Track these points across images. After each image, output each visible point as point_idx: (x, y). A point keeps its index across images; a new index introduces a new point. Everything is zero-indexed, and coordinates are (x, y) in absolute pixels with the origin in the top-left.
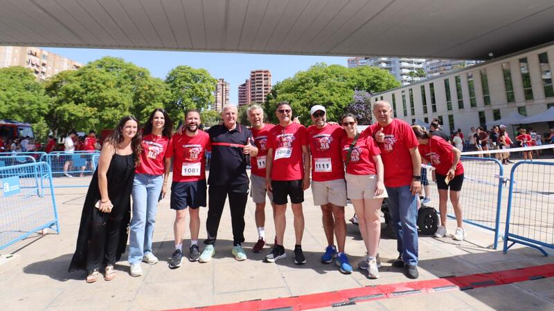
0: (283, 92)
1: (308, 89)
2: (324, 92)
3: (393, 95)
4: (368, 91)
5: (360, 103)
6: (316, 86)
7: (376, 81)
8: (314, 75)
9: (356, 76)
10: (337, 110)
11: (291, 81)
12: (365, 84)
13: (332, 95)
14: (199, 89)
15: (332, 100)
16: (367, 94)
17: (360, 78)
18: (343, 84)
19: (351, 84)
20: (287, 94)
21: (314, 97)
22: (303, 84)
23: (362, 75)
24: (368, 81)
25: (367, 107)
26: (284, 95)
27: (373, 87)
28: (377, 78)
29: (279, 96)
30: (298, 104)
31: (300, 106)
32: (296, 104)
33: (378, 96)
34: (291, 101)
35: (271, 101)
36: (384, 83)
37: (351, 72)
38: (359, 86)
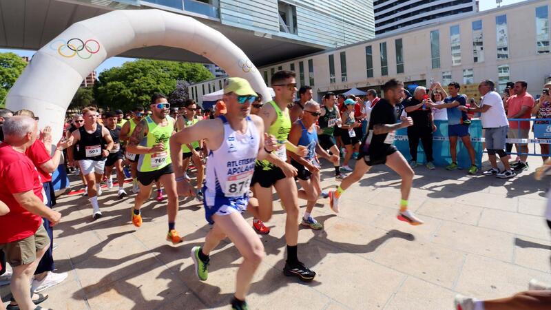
0: (112, 80)
1: (136, 78)
2: (152, 82)
3: (203, 86)
4: (187, 80)
5: (181, 90)
6: (145, 75)
7: (193, 73)
8: (141, 66)
9: (178, 68)
11: (120, 70)
12: (185, 75)
13: (158, 84)
14: (10, 75)
15: (159, 88)
16: (186, 83)
17: (181, 70)
18: (167, 75)
19: (174, 75)
20: (118, 83)
21: (143, 85)
22: (131, 74)
23: (183, 67)
24: (187, 72)
25: (187, 92)
26: (114, 83)
27: (191, 77)
28: (194, 70)
29: (109, 84)
30: (129, 91)
31: (130, 93)
32: (127, 91)
33: (194, 86)
34: (121, 89)
35: (100, 88)
36: (199, 75)
37: (174, 64)
38: (181, 76)
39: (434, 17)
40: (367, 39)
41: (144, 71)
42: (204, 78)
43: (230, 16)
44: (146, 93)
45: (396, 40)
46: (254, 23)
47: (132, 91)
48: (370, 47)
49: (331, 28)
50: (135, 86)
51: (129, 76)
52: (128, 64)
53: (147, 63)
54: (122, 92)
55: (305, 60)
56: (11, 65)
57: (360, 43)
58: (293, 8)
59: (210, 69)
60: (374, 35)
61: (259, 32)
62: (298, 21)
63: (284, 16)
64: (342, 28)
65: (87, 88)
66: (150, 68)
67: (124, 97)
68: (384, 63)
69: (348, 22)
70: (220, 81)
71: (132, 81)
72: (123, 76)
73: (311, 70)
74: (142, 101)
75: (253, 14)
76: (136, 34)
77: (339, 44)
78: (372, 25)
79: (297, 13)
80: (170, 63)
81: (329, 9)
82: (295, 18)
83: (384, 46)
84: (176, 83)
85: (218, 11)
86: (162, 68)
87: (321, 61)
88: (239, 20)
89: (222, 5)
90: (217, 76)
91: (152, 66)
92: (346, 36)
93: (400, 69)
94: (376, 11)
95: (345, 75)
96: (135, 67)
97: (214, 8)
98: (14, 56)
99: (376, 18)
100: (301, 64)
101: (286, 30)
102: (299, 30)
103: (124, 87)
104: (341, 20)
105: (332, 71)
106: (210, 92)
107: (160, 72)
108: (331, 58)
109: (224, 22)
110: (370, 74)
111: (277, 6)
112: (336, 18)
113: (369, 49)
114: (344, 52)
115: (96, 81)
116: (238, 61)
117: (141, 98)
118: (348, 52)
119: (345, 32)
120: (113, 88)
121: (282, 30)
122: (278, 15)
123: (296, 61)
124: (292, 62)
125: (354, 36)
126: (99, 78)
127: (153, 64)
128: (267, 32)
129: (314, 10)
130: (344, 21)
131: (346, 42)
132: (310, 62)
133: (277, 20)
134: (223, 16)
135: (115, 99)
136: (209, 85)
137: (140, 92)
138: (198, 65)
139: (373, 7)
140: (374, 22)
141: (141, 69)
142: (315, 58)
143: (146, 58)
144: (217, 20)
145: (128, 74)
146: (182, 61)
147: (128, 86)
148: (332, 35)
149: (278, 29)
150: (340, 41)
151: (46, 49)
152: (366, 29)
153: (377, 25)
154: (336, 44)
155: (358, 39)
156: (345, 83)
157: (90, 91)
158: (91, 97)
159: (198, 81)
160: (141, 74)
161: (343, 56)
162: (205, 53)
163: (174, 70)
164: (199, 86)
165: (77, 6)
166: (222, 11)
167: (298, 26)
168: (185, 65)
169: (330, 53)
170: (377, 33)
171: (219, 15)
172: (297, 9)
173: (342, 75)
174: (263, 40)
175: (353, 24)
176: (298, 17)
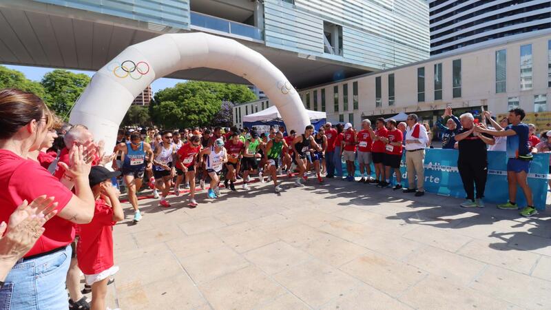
0: (165, 100)
1: (186, 98)
2: (200, 102)
3: (247, 107)
4: (232, 101)
5: (226, 111)
6: (194, 96)
7: (238, 94)
8: (191, 87)
9: (224, 90)
10: (209, 116)
11: (172, 91)
12: (230, 96)
13: (205, 104)
16: (231, 104)
17: (227, 91)
18: (214, 95)
19: (220, 96)
20: (170, 102)
21: (192, 105)
22: (182, 94)
23: (228, 89)
24: (232, 93)
25: (231, 113)
26: (167, 103)
27: (236, 98)
28: (239, 92)
29: (163, 103)
30: (179, 110)
31: (180, 112)
32: (177, 111)
33: (238, 107)
34: (173, 108)
35: (155, 107)
36: (243, 96)
37: (220, 86)
38: (226, 97)
39: (502, 35)
40: (420, 60)
41: (194, 91)
42: (248, 99)
43: (274, 39)
44: (194, 112)
45: (454, 61)
46: (297, 45)
47: (181, 111)
48: (423, 68)
49: (380, 48)
50: (184, 105)
51: (180, 96)
52: (179, 85)
53: (196, 84)
54: (173, 111)
55: (350, 83)
56: (82, 84)
57: (412, 64)
58: (340, 28)
59: (254, 90)
60: (429, 56)
61: (303, 54)
62: (344, 42)
63: (329, 37)
64: (393, 48)
65: (144, 107)
66: (199, 89)
67: (175, 116)
68: (438, 86)
69: (399, 42)
70: (263, 103)
71: (183, 101)
72: (175, 96)
73: (356, 92)
74: (190, 120)
75: (297, 35)
76: (182, 56)
77: (387, 65)
78: (426, 44)
79: (344, 33)
80: (217, 84)
81: (378, 29)
82: (341, 39)
83: (439, 69)
84: (221, 104)
85: (263, 33)
86: (209, 89)
87: (367, 83)
88: (283, 42)
89: (267, 27)
90: (261, 98)
91: (201, 87)
92: (396, 57)
93: (457, 93)
94: (432, 30)
95: (393, 98)
96: (186, 88)
97: (259, 30)
98: (85, 76)
99: (432, 37)
100: (345, 87)
101: (331, 50)
102: (344, 51)
103: (176, 107)
104: (391, 39)
105: (378, 95)
106: (253, 113)
107: (208, 93)
108: (378, 80)
109: (268, 44)
110: (421, 98)
111: (322, 27)
112: (386, 38)
113: (421, 71)
114: (393, 74)
115: (152, 100)
116: (278, 83)
117: (189, 117)
118: (397, 74)
119: (396, 53)
120: (166, 107)
121: (326, 51)
122: (323, 36)
123: (340, 83)
124: (335, 85)
125: (405, 56)
126: (155, 97)
127: (202, 86)
128: (310, 53)
129: (362, 29)
130: (394, 40)
131: (396, 64)
132: (355, 84)
133: (322, 41)
134: (267, 38)
135: (167, 117)
136: (252, 107)
137: (189, 112)
138: (242, 86)
139: (428, 25)
140: (430, 42)
141: (190, 90)
142: (361, 80)
143: (195, 80)
144: (262, 42)
145: (179, 95)
146: (228, 83)
147: (179, 106)
148: (380, 56)
149: (323, 51)
150: (389, 62)
151: (104, 71)
152: (420, 49)
153: (432, 45)
154: (384, 65)
155: (410, 60)
156: (391, 107)
157: (147, 109)
158: (147, 115)
159: (243, 102)
160: (190, 95)
161: (391, 79)
162: (245, 75)
163: (221, 91)
164: (243, 107)
165: (136, 31)
166: (267, 33)
167: (344, 47)
168: (231, 86)
169: (378, 75)
170: (432, 53)
171: (263, 38)
172: (344, 29)
173: (390, 99)
174: (306, 62)
175: (405, 44)
176: (344, 38)
